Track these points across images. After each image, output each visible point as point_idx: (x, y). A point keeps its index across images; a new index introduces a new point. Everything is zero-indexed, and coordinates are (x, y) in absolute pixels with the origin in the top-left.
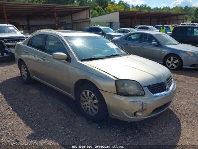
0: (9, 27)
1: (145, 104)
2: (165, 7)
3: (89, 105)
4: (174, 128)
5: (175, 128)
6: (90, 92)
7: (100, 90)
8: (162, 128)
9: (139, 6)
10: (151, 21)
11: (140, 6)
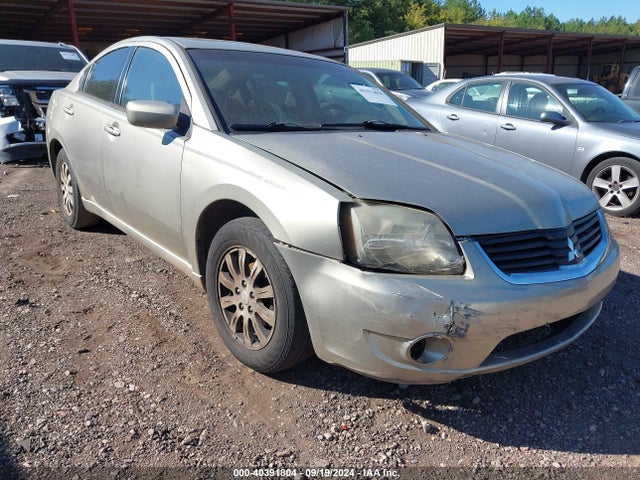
0: (61, 53)
1: (462, 313)
2: (608, 19)
3: (246, 308)
4: (593, 428)
5: (598, 430)
6: (247, 254)
7: (278, 241)
8: (543, 426)
9: (518, 14)
10: (554, 64)
11: (522, 13)
